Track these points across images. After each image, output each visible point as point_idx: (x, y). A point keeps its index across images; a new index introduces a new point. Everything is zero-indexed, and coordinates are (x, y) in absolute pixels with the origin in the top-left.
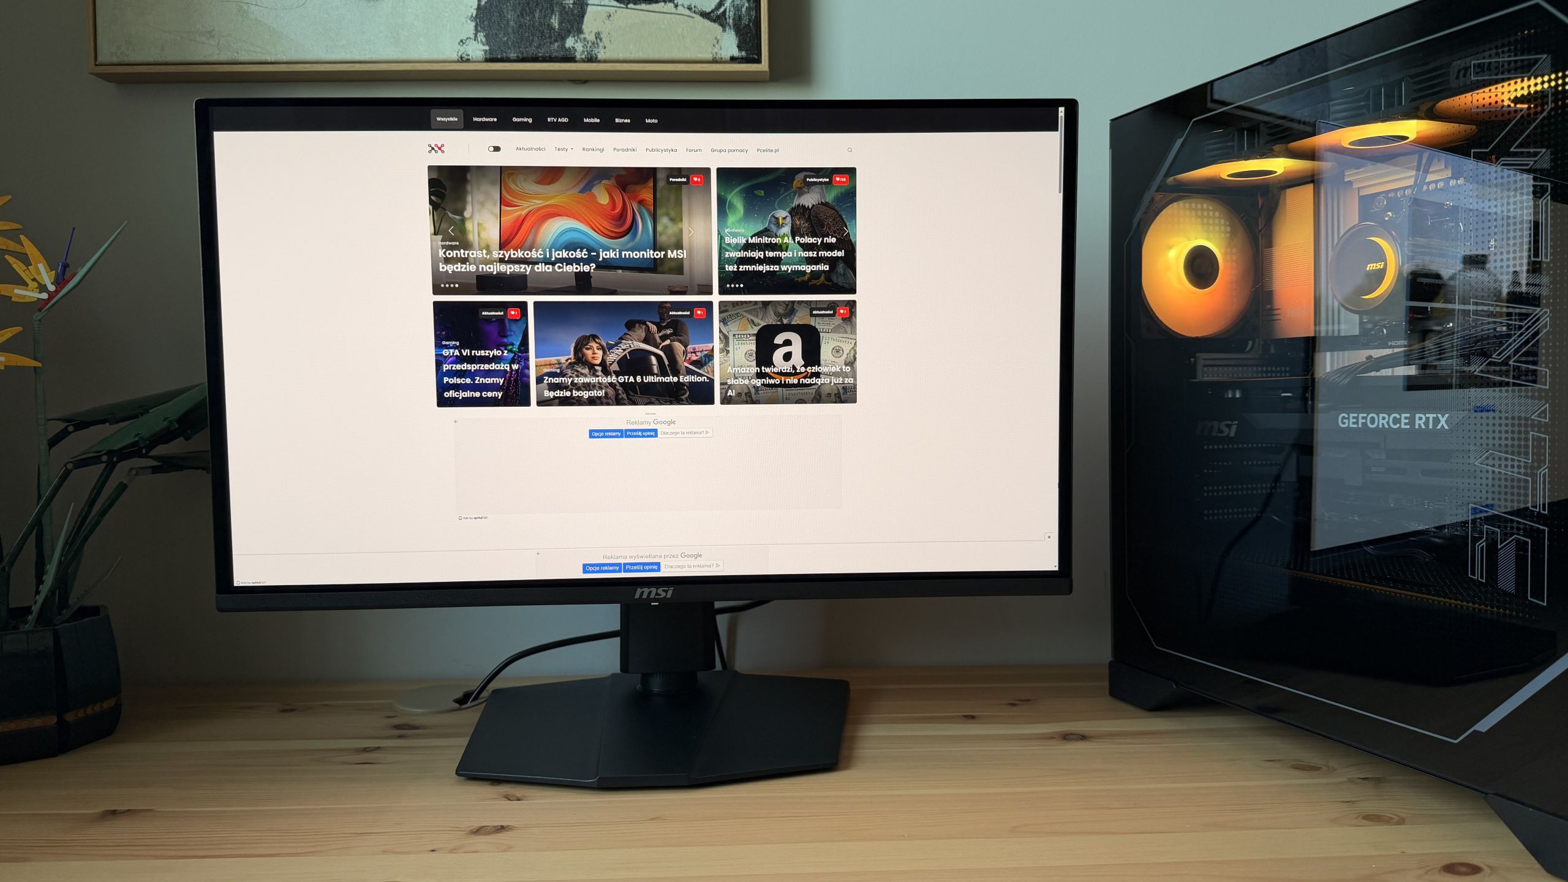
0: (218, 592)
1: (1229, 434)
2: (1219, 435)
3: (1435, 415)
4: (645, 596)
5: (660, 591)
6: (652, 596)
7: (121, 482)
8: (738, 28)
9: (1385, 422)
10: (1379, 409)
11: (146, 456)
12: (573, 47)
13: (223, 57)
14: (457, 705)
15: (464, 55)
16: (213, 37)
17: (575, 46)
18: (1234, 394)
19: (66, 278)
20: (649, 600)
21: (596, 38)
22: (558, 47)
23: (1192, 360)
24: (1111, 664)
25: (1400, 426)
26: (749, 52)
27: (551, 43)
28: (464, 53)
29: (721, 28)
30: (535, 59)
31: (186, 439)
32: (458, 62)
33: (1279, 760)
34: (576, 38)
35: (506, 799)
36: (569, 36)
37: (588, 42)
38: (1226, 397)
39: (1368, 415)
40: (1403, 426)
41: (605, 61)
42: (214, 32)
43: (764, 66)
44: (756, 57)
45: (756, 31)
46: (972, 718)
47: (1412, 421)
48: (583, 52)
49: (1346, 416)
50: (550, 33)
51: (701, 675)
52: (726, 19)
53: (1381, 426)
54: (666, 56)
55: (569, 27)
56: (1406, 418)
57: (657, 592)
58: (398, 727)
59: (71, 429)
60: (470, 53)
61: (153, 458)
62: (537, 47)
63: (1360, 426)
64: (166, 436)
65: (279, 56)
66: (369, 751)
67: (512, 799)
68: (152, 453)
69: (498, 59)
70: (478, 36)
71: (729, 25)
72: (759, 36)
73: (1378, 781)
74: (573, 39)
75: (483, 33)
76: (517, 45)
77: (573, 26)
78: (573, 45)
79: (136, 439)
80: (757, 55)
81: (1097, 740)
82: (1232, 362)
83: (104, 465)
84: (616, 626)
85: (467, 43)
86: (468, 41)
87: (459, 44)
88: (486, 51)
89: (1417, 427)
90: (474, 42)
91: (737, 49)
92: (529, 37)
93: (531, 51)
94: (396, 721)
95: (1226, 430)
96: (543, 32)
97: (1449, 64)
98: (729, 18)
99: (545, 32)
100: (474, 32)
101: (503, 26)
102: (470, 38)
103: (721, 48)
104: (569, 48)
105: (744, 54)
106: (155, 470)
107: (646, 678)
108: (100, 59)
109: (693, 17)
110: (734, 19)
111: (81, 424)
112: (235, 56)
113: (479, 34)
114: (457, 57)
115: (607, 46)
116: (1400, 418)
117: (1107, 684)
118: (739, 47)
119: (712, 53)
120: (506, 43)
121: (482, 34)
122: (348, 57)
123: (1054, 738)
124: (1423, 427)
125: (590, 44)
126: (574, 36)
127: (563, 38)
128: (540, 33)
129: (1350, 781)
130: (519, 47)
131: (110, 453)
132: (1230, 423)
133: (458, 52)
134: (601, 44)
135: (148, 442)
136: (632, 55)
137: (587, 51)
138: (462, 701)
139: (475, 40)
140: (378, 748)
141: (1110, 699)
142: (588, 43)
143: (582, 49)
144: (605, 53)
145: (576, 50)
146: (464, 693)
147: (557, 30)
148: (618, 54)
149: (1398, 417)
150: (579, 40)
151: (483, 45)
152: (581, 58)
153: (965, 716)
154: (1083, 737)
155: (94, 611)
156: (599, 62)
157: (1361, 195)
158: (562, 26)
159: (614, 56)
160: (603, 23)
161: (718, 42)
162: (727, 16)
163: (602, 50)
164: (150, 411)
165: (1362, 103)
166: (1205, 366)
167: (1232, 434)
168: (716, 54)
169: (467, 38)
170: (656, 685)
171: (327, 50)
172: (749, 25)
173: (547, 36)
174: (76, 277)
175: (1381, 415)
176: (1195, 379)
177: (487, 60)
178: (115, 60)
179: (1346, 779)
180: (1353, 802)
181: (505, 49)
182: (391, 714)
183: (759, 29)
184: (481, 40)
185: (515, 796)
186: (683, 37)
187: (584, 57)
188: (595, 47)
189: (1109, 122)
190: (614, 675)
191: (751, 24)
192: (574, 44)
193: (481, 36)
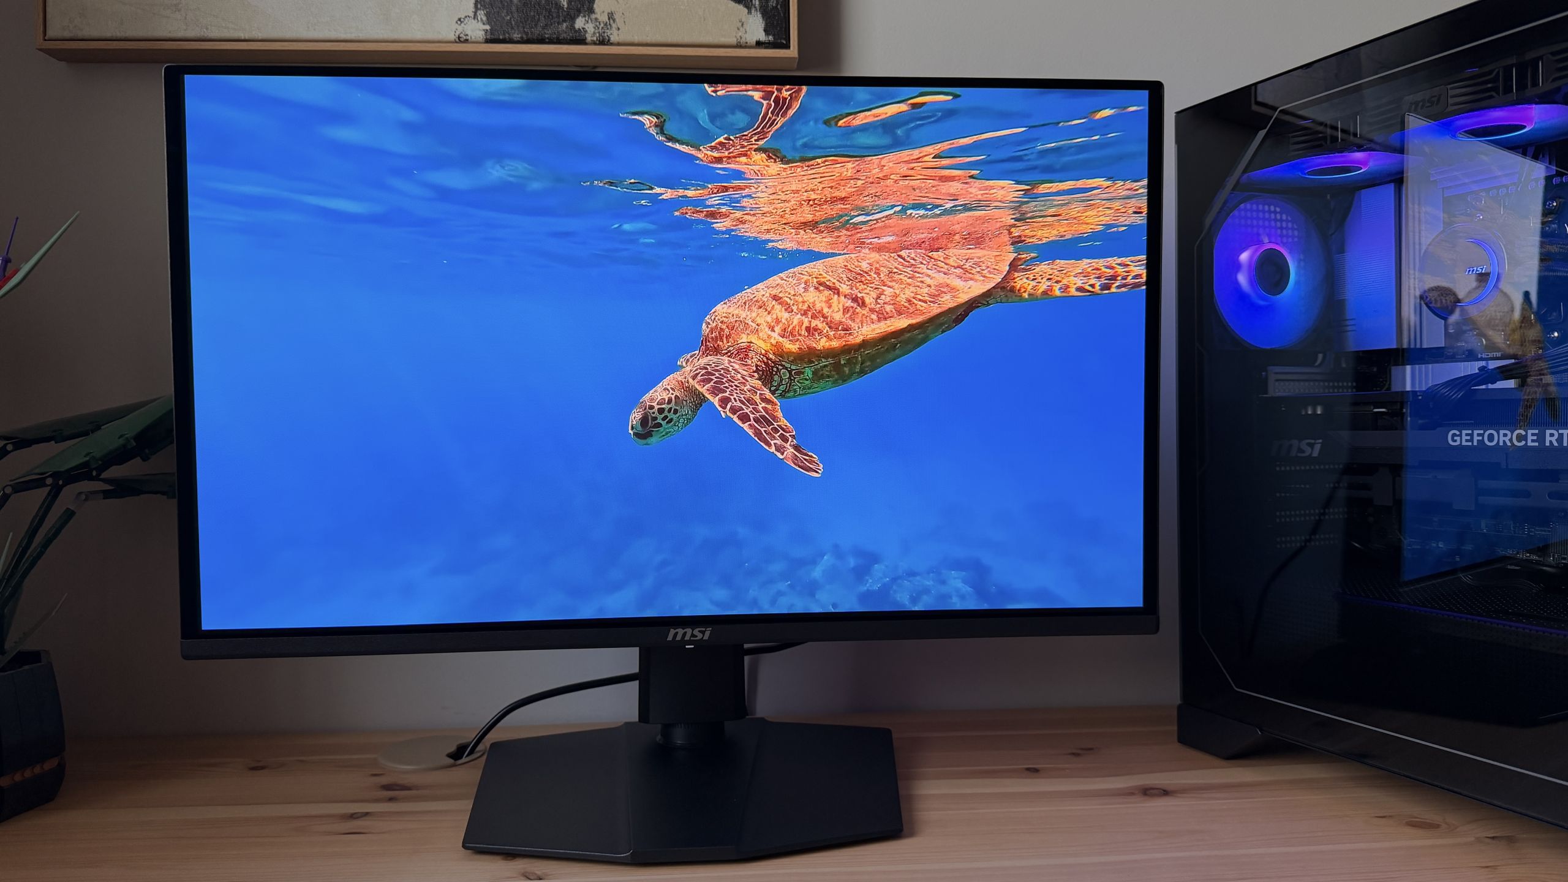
0: (183, 637)
1: (1312, 453)
2: (1299, 455)
4: (679, 638)
5: (696, 632)
6: (687, 638)
7: (67, 508)
8: (765, 10)
9: (1507, 439)
10: (1498, 424)
11: (97, 478)
12: (584, 28)
13: (191, 33)
14: (451, 761)
15: (462, 35)
16: (179, 11)
17: (586, 27)
18: (1315, 410)
19: (7, 274)
20: (684, 642)
21: (609, 19)
22: (567, 27)
23: (1263, 373)
24: (1179, 707)
25: (1526, 444)
26: (777, 37)
27: (558, 23)
28: (462, 33)
29: (746, 10)
30: (541, 41)
31: (144, 460)
32: (455, 42)
33: (1391, 817)
34: (587, 19)
35: (524, 878)
36: (578, 16)
37: (599, 22)
38: (1303, 413)
39: (1485, 432)
40: (1530, 444)
41: (619, 44)
42: (180, 6)
43: (793, 51)
44: (785, 42)
45: (785, 14)
46: (1035, 771)
47: (1541, 438)
48: (594, 33)
49: (1458, 433)
50: (559, 12)
51: (730, 727)
52: (751, 1)
53: (1501, 444)
54: (687, 39)
55: (579, 6)
56: (1533, 435)
57: (692, 633)
58: (387, 787)
59: (10, 447)
60: (469, 33)
61: (105, 481)
62: (543, 28)
63: (1475, 443)
64: (120, 456)
65: (254, 33)
66: (358, 818)
67: (532, 878)
68: (105, 475)
69: (500, 40)
70: (478, 14)
71: (755, 7)
72: (787, 20)
73: (1510, 840)
74: (584, 19)
75: (484, 11)
76: (521, 24)
77: (583, 5)
78: (583, 26)
79: (87, 459)
80: (785, 39)
81: (1179, 795)
82: (1302, 377)
83: (49, 488)
84: (635, 669)
85: (465, 22)
86: (466, 20)
87: (457, 22)
88: (486, 31)
89: (1548, 444)
90: (473, 20)
91: (764, 34)
92: (534, 16)
93: (537, 32)
94: (384, 780)
95: (1308, 451)
96: (550, 11)
99: (554, 12)
100: (474, 10)
101: (506, 4)
102: (469, 16)
103: (746, 32)
104: (579, 29)
105: (771, 38)
106: (107, 494)
107: (667, 730)
108: (51, 33)
110: (760, 1)
111: (22, 442)
112: (204, 32)
113: (479, 12)
114: (454, 37)
115: (620, 27)
117: (1176, 728)
118: (765, 31)
119: (736, 37)
120: (508, 22)
122: (333, 35)
123: (1132, 794)
124: (1556, 444)
125: (602, 25)
126: (585, 16)
127: (572, 18)
128: (547, 13)
129: (1479, 840)
130: (524, 28)
131: (55, 475)
133: (455, 32)
134: (614, 26)
135: (100, 462)
136: (648, 38)
137: (599, 33)
138: (457, 755)
139: (474, 18)
140: (367, 814)
141: (1179, 746)
142: (600, 24)
143: (593, 30)
144: (618, 35)
145: (586, 31)
146: (458, 745)
147: (565, 9)
148: (633, 36)
149: (1523, 433)
150: (590, 21)
151: (484, 24)
152: (592, 41)
153: (1028, 769)
154: (1165, 793)
155: (34, 657)
156: (612, 44)
157: (1445, 196)
158: (571, 4)
159: (628, 38)
161: (742, 25)
163: (615, 32)
164: (103, 427)
165: (1489, 86)
166: (1278, 380)
167: (1315, 454)
168: (741, 37)
169: (466, 17)
170: (679, 737)
172: (776, 7)
173: (555, 15)
174: (19, 273)
175: (1502, 432)
176: (1267, 394)
177: (487, 41)
178: (67, 34)
179: (1473, 839)
180: (1494, 867)
181: (508, 29)
182: (376, 771)
183: (787, 12)
184: (481, 19)
185: (536, 874)
186: (705, 20)
187: (595, 39)
188: (608, 29)
189: (1175, 115)
190: (628, 724)
191: (779, 7)
192: (584, 24)
193: (481, 14)
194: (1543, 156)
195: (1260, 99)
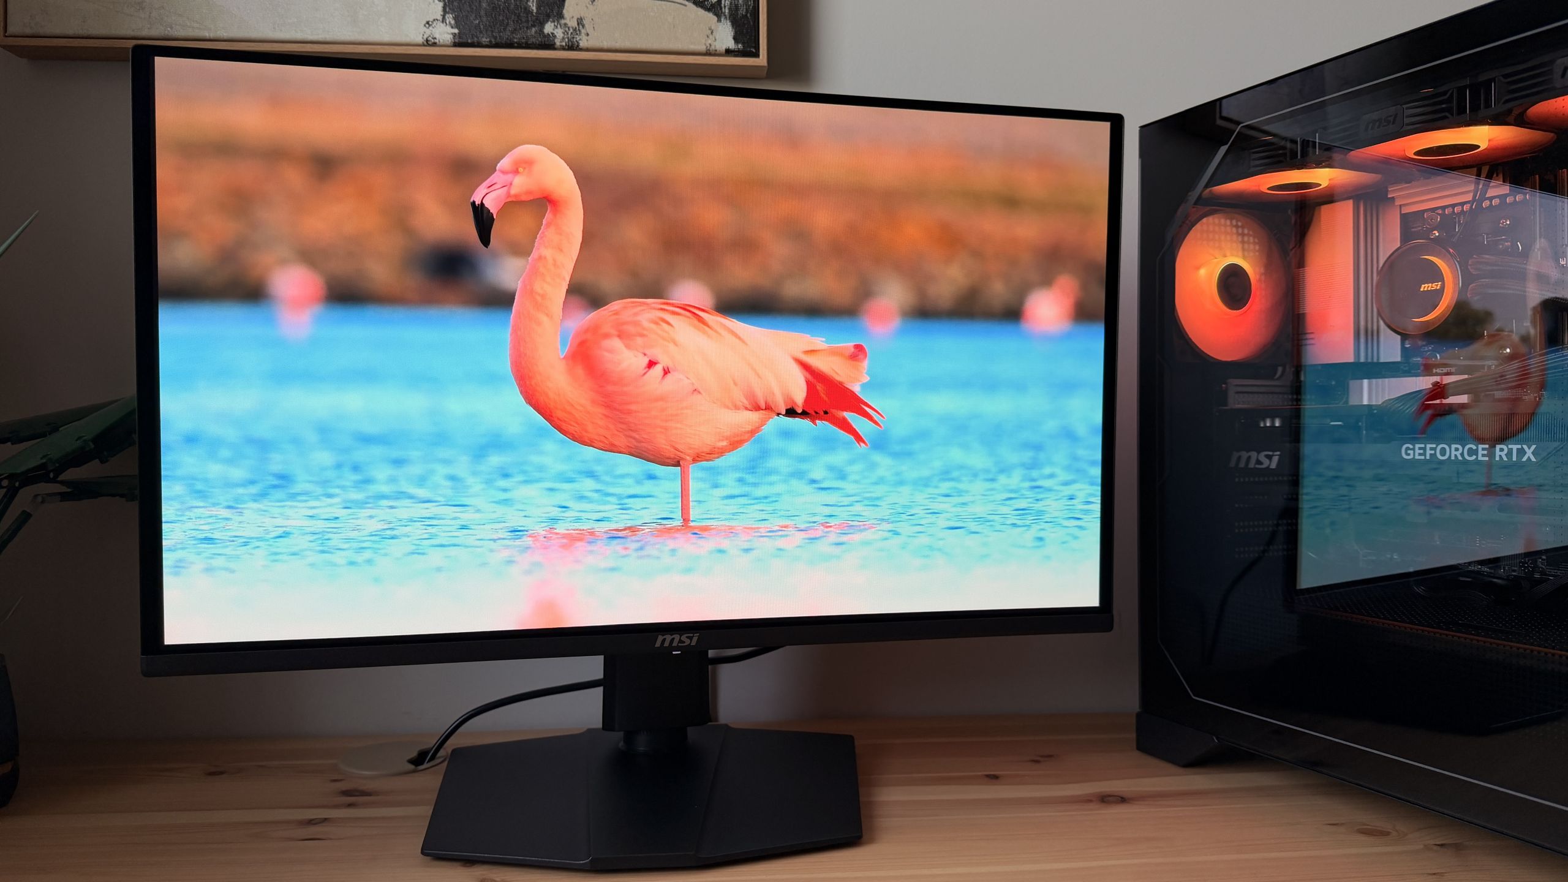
0: (144, 653)
1: (1269, 465)
2: (1257, 466)
3: (1519, 446)
4: (666, 644)
5: (684, 638)
6: (675, 644)
7: (24, 511)
8: (734, 18)
9: (1458, 453)
11: (54, 481)
12: (552, 34)
14: (412, 767)
15: (430, 38)
16: (143, 9)
17: (555, 32)
18: (1273, 423)
20: (671, 648)
21: (578, 24)
22: (536, 32)
23: (1224, 386)
24: (1138, 715)
25: (1477, 458)
26: (746, 45)
27: (527, 28)
28: (430, 36)
29: (716, 18)
30: (510, 45)
31: (102, 462)
32: (424, 45)
33: (1342, 824)
34: (556, 24)
36: (548, 21)
38: (1262, 425)
39: (1437, 446)
41: (587, 50)
43: (762, 60)
44: (754, 51)
45: (754, 22)
46: (994, 778)
48: (563, 38)
49: (1411, 447)
50: (527, 17)
51: (692, 733)
52: (721, 9)
54: (655, 46)
55: (549, 11)
57: (680, 639)
58: (346, 793)
60: (437, 36)
61: (62, 483)
62: (514, 31)
63: (1428, 457)
64: (78, 458)
65: (218, 33)
66: (316, 824)
68: (62, 477)
69: (468, 43)
71: (725, 15)
72: (757, 29)
73: (1457, 848)
74: (553, 24)
75: (452, 14)
76: (490, 29)
77: (553, 11)
78: (552, 31)
79: (44, 461)
80: (755, 47)
81: (1139, 802)
82: (1262, 390)
83: (5, 490)
84: (599, 675)
85: (433, 26)
86: (435, 23)
87: (425, 26)
88: (454, 35)
89: (1497, 458)
90: (441, 24)
91: (733, 42)
92: (503, 20)
93: (506, 36)
94: (343, 786)
95: (1266, 462)
96: (518, 16)
97: (1552, 62)
98: (725, 7)
99: (521, 15)
100: (442, 13)
101: (475, 8)
102: (437, 20)
103: (715, 40)
104: (548, 34)
105: (740, 46)
106: (64, 497)
107: (630, 737)
108: (12, 29)
109: (685, 5)
110: (730, 9)
112: (168, 31)
113: (447, 16)
114: (423, 40)
115: (590, 33)
116: (1477, 449)
117: (1134, 735)
118: (735, 38)
119: (705, 44)
120: (477, 26)
121: (451, 16)
122: (299, 36)
123: (1091, 801)
124: (1505, 459)
125: (571, 30)
126: (554, 22)
127: (541, 23)
128: (516, 17)
129: (1427, 848)
130: (492, 32)
131: (11, 477)
132: (1271, 453)
133: (423, 35)
134: (583, 31)
135: (58, 464)
136: (617, 44)
137: (568, 38)
138: (419, 760)
139: (443, 22)
140: (325, 820)
141: (1138, 753)
142: (569, 29)
143: (562, 35)
144: (587, 40)
145: (555, 36)
146: (419, 751)
147: (534, 14)
148: (602, 42)
150: (559, 26)
151: (452, 27)
152: (561, 46)
153: (988, 776)
154: (1123, 800)
156: (581, 50)
157: (1403, 212)
158: (540, 9)
159: (598, 44)
160: (586, 8)
161: (712, 33)
162: (723, 5)
163: (584, 38)
164: (61, 429)
165: (1444, 106)
166: (1238, 393)
167: (1273, 466)
168: (710, 45)
169: (434, 20)
170: (642, 744)
171: (274, 28)
172: (746, 15)
173: (523, 20)
176: (1226, 406)
177: (456, 45)
178: (28, 31)
179: (1421, 846)
180: (1441, 874)
181: (476, 33)
182: (336, 777)
183: (757, 20)
184: (450, 22)
186: (674, 27)
187: (564, 44)
188: (577, 34)
189: (1139, 129)
190: (590, 731)
191: (749, 15)
192: (554, 30)
193: (450, 18)
194: (1497, 176)
195: (1224, 114)
